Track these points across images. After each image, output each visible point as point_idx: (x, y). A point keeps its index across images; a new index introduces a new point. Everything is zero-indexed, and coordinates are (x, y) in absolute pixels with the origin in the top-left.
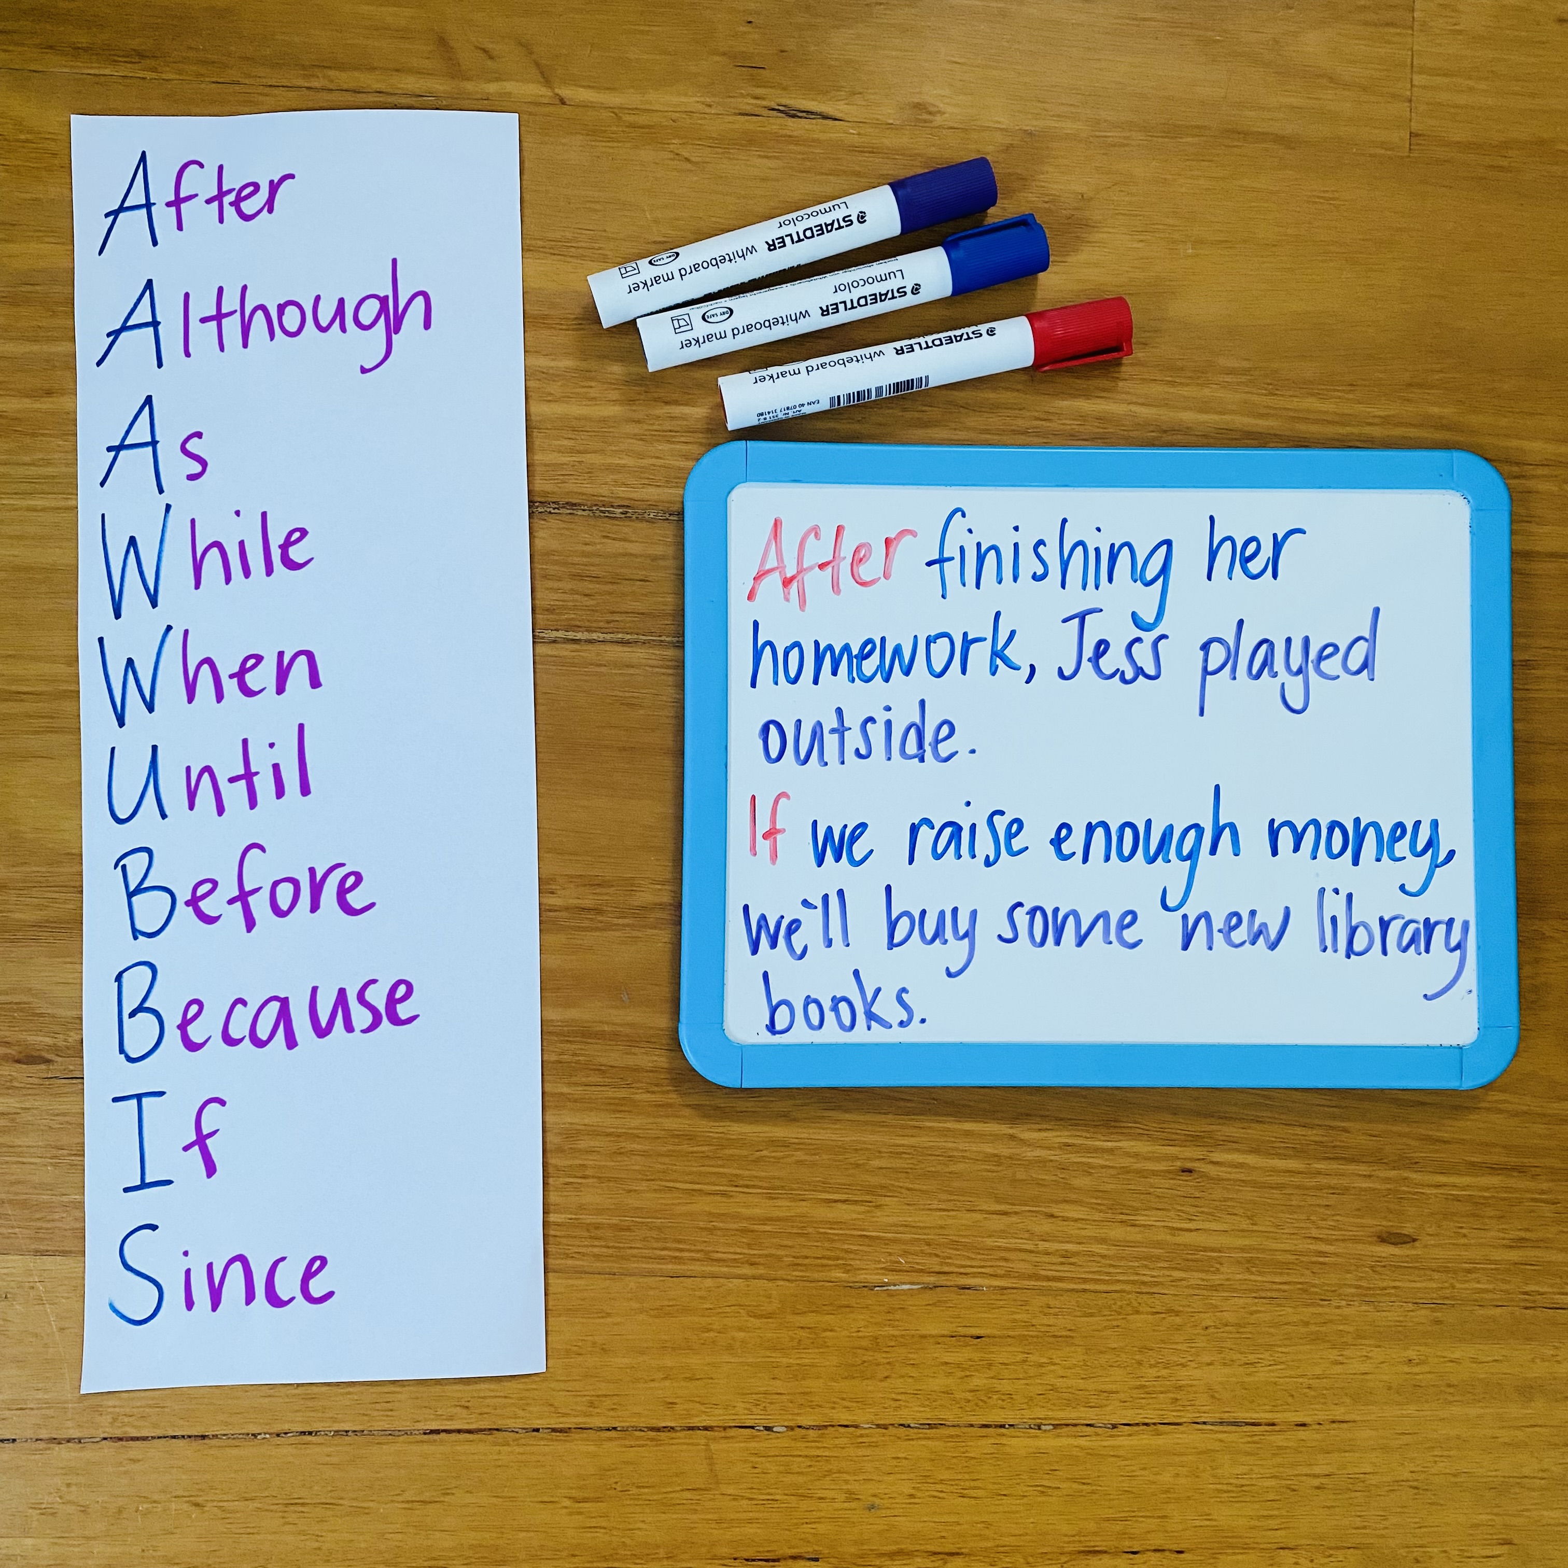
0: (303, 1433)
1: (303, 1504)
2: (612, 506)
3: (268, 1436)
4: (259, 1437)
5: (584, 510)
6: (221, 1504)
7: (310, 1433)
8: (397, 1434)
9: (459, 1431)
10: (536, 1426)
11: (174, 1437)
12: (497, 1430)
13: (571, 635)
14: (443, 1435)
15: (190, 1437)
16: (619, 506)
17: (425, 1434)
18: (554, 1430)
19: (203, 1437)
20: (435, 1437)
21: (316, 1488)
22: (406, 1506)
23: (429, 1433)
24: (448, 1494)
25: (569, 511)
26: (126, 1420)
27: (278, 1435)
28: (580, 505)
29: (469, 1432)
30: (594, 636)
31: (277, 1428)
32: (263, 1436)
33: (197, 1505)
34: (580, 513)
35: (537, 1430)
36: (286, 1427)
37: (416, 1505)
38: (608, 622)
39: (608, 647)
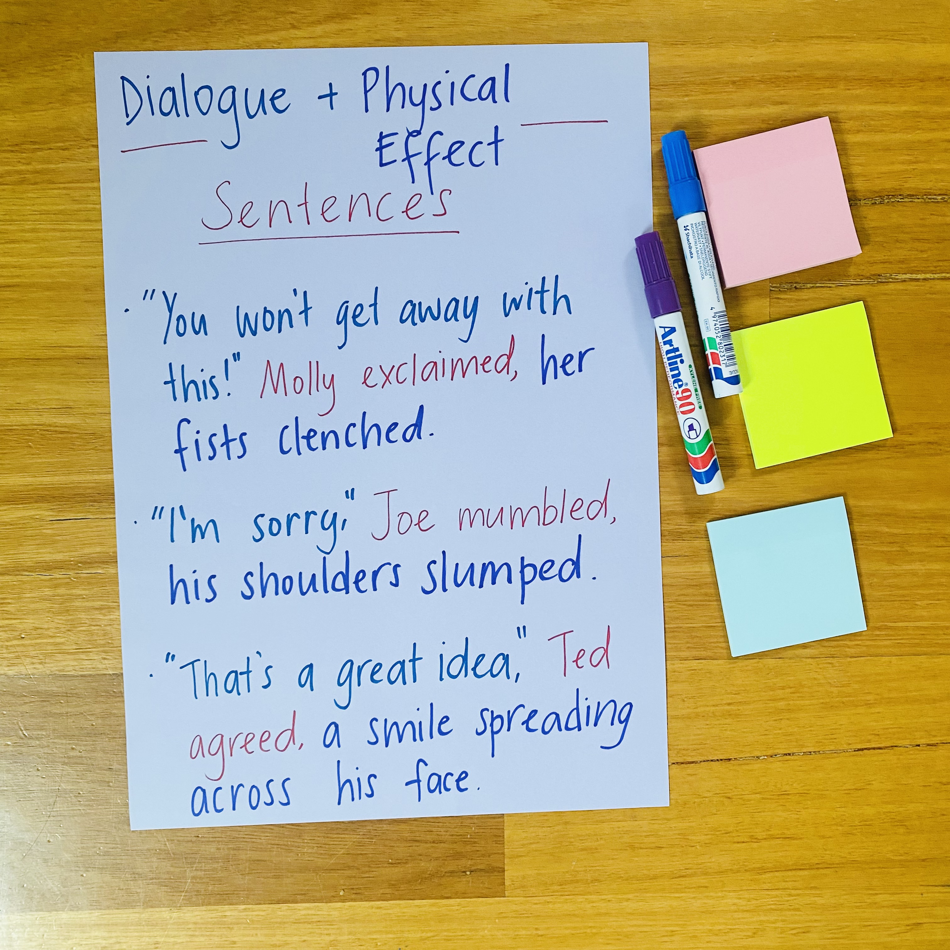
0: (786, 754)
1: (788, 794)
2: (935, 195)
3: (766, 757)
4: (761, 758)
5: (918, 198)
6: (741, 797)
7: (789, 754)
8: (839, 752)
9: (874, 749)
10: (918, 743)
11: (712, 761)
12: (896, 746)
13: (914, 276)
14: (865, 751)
15: (721, 760)
16: (940, 195)
17: (855, 751)
18: (928, 745)
19: (730, 760)
20: (860, 752)
21: (795, 785)
22: (846, 792)
23: (857, 751)
24: (869, 784)
25: (910, 200)
26: (684, 752)
27: (771, 757)
28: (916, 195)
29: (880, 748)
30: (928, 276)
31: (770, 753)
32: (763, 757)
33: (729, 798)
34: (916, 200)
35: (919, 746)
36: (776, 751)
37: (852, 792)
38: (935, 267)
39: (937, 282)
